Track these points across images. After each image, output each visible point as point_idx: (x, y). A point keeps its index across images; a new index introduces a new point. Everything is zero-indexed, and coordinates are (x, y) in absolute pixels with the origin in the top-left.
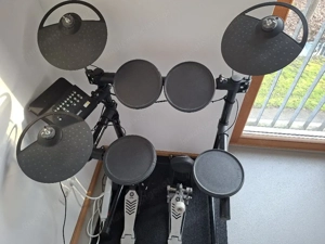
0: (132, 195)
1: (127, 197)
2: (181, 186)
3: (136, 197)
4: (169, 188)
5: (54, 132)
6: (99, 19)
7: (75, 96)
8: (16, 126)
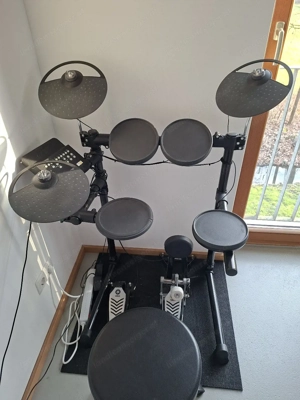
0: (118, 293)
1: (112, 295)
2: (177, 276)
3: (123, 295)
4: (162, 279)
5: (49, 175)
6: (99, 76)
7: (68, 154)
8: (7, 174)
